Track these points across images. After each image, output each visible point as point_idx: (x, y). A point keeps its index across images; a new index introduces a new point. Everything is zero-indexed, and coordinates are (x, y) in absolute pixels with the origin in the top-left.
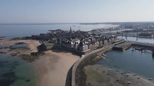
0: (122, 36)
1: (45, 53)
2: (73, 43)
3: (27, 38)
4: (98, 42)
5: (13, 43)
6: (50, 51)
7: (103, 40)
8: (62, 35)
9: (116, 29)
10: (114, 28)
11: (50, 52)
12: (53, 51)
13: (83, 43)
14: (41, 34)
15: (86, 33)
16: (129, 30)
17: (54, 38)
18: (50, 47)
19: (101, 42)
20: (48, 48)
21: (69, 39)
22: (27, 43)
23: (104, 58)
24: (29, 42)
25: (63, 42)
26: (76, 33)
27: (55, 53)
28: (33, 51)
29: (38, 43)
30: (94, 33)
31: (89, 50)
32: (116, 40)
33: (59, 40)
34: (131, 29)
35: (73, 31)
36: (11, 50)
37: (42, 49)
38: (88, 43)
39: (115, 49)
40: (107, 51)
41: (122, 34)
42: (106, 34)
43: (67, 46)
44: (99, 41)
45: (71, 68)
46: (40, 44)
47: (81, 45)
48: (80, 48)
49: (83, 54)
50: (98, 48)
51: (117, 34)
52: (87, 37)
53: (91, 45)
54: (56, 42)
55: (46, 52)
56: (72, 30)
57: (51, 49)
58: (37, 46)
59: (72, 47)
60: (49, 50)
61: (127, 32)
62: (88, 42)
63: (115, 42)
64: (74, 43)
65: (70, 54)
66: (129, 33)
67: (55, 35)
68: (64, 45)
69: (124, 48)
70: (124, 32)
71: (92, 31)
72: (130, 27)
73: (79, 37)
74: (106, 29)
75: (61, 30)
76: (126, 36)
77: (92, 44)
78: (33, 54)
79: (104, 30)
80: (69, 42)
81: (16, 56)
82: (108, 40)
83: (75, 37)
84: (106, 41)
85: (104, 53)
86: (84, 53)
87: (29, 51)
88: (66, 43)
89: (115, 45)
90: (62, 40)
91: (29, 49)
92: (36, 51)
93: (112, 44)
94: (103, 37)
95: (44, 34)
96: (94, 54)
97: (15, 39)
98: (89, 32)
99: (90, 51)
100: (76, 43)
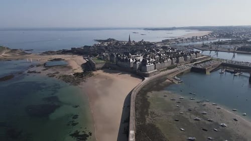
0: (211, 51)
1: (93, 75)
2: (133, 60)
3: (65, 52)
4: (169, 60)
5: (46, 59)
6: (100, 70)
7: (178, 57)
8: (116, 48)
9: (203, 39)
10: (200, 37)
11: (100, 72)
12: (104, 72)
13: (148, 61)
14: (85, 46)
15: (153, 45)
16: (224, 40)
17: (104, 52)
18: (101, 66)
19: (174, 60)
20: (97, 66)
21: (127, 54)
22: (66, 59)
23: (176, 82)
24: (69, 59)
25: (119, 59)
26: (137, 44)
27: (108, 74)
28: (76, 71)
29: (82, 60)
30: (166, 45)
31: (156, 70)
32: (199, 56)
33: (112, 56)
34: (227, 40)
35: (134, 41)
36: (47, 69)
37: (88, 68)
38: (154, 60)
39: (194, 70)
40: (182, 73)
41: (211, 48)
42: (185, 46)
43: (125, 64)
44: (171, 58)
45: (130, 94)
46: (85, 61)
47: (144, 62)
48: (143, 68)
49: (146, 77)
50: (169, 68)
51: (203, 47)
52: (153, 51)
53: (159, 63)
54: (109, 58)
55: (94, 73)
56: (132, 41)
57: (102, 69)
58: (81, 64)
59: (132, 66)
60: (98, 69)
61: (220, 43)
62: (155, 58)
63: (196, 60)
64: (135, 61)
65: (128, 76)
66: (223, 46)
67: (106, 47)
68: (119, 63)
69: (209, 69)
70: (215, 43)
71: (163, 41)
72: (227, 36)
73: (141, 51)
74: (186, 39)
75: (114, 40)
76: (217, 51)
77: (161, 63)
78: (77, 74)
79: (182, 40)
80: (126, 59)
81: (54, 77)
82: (185, 56)
83: (136, 51)
84: (181, 59)
85: (177, 76)
86: (147, 75)
87: (71, 71)
88: (123, 61)
89: (196, 64)
90: (117, 56)
91: (70, 68)
92: (81, 71)
93: (191, 62)
94: (178, 51)
95: (90, 47)
96: (162, 76)
97: (48, 53)
98: (158, 43)
99: (157, 73)
100: (136, 61)
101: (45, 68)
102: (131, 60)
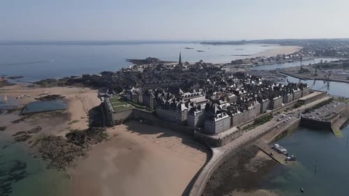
0: (316, 80)
1: (106, 135)
2: (187, 106)
3: (71, 82)
4: (257, 103)
5: (32, 95)
6: (122, 125)
7: (271, 97)
8: (156, 76)
10: (289, 56)
11: (121, 129)
12: (129, 129)
13: (216, 109)
14: (104, 73)
17: (134, 85)
18: (123, 116)
19: (266, 102)
20: (116, 117)
21: (174, 90)
22: (67, 97)
23: (281, 159)
24: (74, 95)
25: (158, 101)
27: (135, 137)
28: (75, 127)
31: (234, 129)
33: (146, 94)
35: (187, 63)
36: (22, 120)
37: (100, 118)
38: (228, 104)
41: (316, 75)
43: (170, 114)
44: (260, 100)
46: (98, 102)
47: (210, 113)
48: (207, 123)
49: (215, 146)
50: (258, 122)
51: (299, 72)
52: (223, 84)
53: (239, 112)
54: (141, 99)
55: (109, 131)
57: (125, 122)
58: (90, 108)
59: (184, 117)
60: (118, 123)
62: (228, 101)
64: (190, 107)
65: (176, 141)
67: (139, 75)
68: (159, 110)
69: (335, 122)
70: (317, 66)
71: (233, 62)
74: (269, 59)
75: (156, 59)
76: (327, 80)
77: (242, 111)
78: (73, 136)
80: (174, 104)
81: (27, 142)
82: (284, 94)
83: (191, 84)
84: (278, 100)
85: (276, 140)
86: (217, 143)
87: (66, 124)
88: (166, 106)
90: (156, 94)
91: (66, 117)
93: (296, 107)
97: (42, 84)
98: (226, 65)
99: (236, 135)
101: (19, 118)
102: (183, 107)
